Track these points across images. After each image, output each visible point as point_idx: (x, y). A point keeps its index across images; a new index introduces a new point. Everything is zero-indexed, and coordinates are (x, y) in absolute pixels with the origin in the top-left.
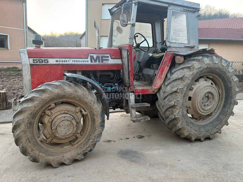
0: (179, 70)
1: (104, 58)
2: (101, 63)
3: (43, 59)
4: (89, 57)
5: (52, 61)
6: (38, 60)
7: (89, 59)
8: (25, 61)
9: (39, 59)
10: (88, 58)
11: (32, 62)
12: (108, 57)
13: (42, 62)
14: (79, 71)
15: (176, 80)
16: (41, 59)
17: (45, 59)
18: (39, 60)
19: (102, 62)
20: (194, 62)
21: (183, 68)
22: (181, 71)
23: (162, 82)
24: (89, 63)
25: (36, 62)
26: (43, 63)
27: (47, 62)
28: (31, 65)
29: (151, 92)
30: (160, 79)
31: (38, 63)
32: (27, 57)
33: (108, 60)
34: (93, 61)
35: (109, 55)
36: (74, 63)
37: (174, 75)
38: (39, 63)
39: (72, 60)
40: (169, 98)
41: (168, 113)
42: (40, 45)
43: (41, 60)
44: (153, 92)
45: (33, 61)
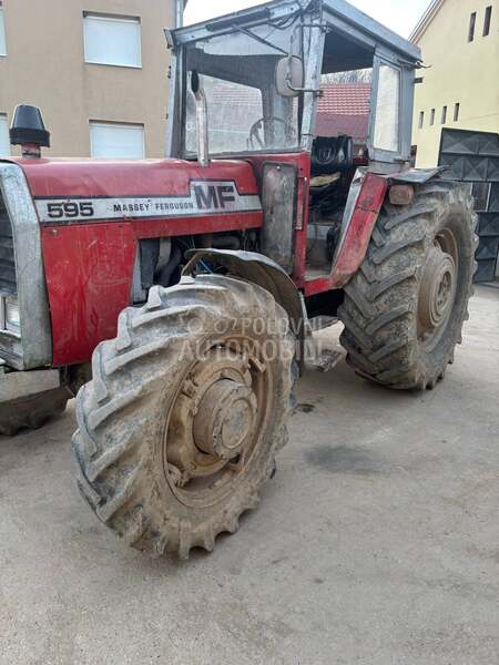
0: (404, 221)
1: (225, 194)
2: (220, 209)
3: (77, 202)
4: (193, 192)
5: (103, 209)
6: (62, 207)
7: (192, 199)
8: (21, 213)
9: (66, 201)
10: (189, 196)
11: (45, 217)
12: (231, 189)
13: (76, 215)
14: (165, 238)
15: (405, 248)
16: (72, 201)
17: (83, 201)
18: (66, 205)
19: (223, 206)
20: (432, 201)
21: (414, 218)
22: (411, 224)
23: (362, 256)
24: (195, 211)
25: (57, 213)
26: (80, 217)
27: (88, 212)
28: (44, 226)
29: (331, 286)
30: (356, 247)
31: (64, 218)
32: (28, 194)
33: (232, 199)
34: (203, 204)
35: (232, 184)
36: (159, 212)
37: (393, 236)
38: (68, 215)
39: (154, 201)
40: (392, 296)
41: (384, 334)
42: (38, 146)
43: (72, 207)
44: (336, 284)
45: (50, 210)
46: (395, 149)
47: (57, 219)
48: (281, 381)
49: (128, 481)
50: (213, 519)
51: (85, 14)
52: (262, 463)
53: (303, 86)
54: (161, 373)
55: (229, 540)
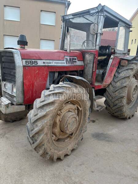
0: (125, 70)
1: (74, 60)
2: (72, 64)
3: (33, 61)
4: (65, 59)
5: (40, 63)
6: (29, 62)
7: (65, 61)
8: (18, 63)
9: (30, 60)
10: (64, 60)
11: (24, 64)
12: (76, 59)
13: (33, 64)
14: (57, 72)
15: (124, 78)
16: (32, 60)
17: (35, 60)
18: (30, 61)
19: (73, 64)
20: (133, 65)
21: (127, 70)
22: (126, 71)
23: (112, 80)
24: (65, 65)
25: (28, 63)
26: (34, 65)
27: (36, 63)
28: (24, 67)
29: (102, 87)
30: (110, 77)
31: (29, 65)
32: (21, 58)
33: (76, 62)
34: (68, 63)
35: (76, 58)
36: (55, 65)
37: (121, 74)
38: (31, 64)
39: (54, 61)
40: (120, 91)
41: (117, 102)
42: (24, 45)
43: (32, 62)
44: (104, 87)
45: (26, 62)
46: (123, 50)
47: (28, 65)
48: (86, 113)
49: (40, 138)
50: (64, 151)
51: (41, 11)
52: (79, 136)
53: (98, 32)
54: (52, 109)
55: (68, 157)
